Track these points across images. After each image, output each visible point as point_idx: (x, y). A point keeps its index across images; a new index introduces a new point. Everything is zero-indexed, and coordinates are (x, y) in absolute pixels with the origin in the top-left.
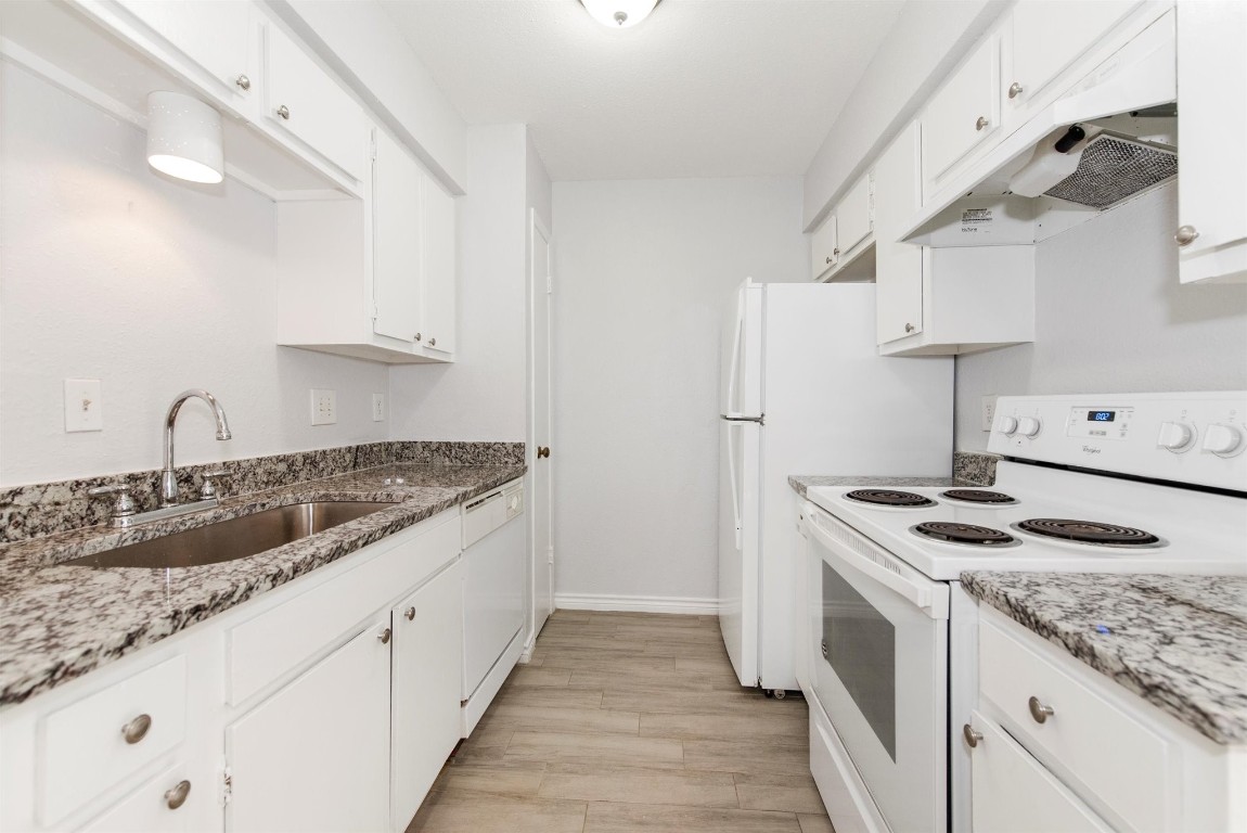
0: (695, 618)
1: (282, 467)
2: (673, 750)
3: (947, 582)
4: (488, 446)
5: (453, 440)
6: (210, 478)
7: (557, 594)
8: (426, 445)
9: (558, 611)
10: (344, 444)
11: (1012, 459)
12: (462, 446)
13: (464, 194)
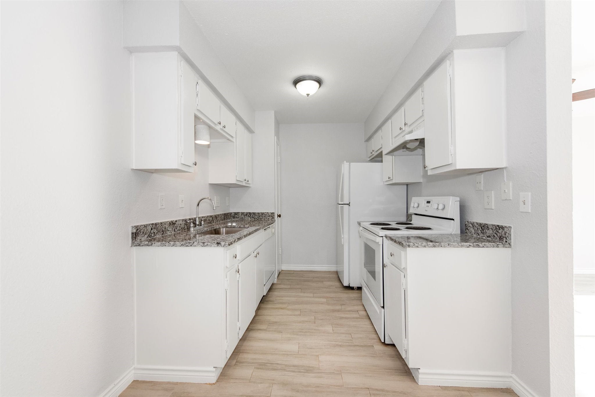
0: (330, 272)
1: (211, 219)
2: (324, 300)
3: (382, 237)
4: (263, 214)
5: (251, 211)
6: (203, 220)
7: (282, 265)
8: (242, 213)
9: (282, 270)
10: (222, 213)
11: (416, 214)
12: (254, 214)
13: (254, 133)
